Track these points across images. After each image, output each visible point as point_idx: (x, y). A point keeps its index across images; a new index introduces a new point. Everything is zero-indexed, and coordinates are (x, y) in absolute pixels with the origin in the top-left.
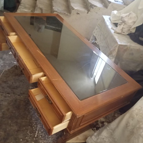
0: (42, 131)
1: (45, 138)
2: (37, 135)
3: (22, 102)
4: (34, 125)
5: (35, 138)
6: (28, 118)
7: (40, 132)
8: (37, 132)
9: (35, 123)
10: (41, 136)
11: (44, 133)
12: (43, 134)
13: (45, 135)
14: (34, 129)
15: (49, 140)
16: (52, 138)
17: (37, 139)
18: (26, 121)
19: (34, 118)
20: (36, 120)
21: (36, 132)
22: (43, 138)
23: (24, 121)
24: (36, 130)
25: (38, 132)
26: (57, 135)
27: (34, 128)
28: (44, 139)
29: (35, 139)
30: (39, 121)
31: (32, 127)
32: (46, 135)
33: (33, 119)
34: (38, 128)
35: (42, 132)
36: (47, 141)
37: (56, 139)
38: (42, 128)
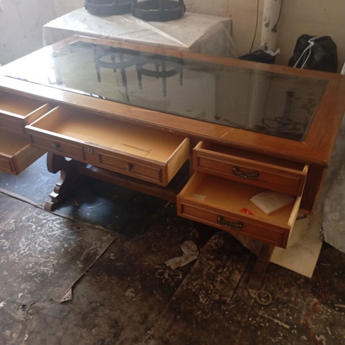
0: (276, 309)
2: (286, 323)
3: (175, 327)
4: (256, 321)
5: (292, 328)
6: (233, 328)
7: (278, 315)
8: (276, 321)
9: (249, 317)
10: (288, 315)
11: (284, 308)
12: (284, 310)
14: (265, 324)
15: (303, 304)
16: (297, 295)
17: (295, 326)
18: (239, 334)
19: (235, 315)
20: (243, 312)
21: (278, 323)
22: (294, 313)
23: (237, 341)
24: (269, 321)
25: (278, 319)
26: (293, 285)
27: (262, 325)
28: (297, 311)
29: (295, 331)
30: (246, 307)
31: (259, 328)
32: (288, 307)
33: (239, 319)
34: (266, 316)
36: (303, 309)
37: (303, 290)
38: (266, 307)
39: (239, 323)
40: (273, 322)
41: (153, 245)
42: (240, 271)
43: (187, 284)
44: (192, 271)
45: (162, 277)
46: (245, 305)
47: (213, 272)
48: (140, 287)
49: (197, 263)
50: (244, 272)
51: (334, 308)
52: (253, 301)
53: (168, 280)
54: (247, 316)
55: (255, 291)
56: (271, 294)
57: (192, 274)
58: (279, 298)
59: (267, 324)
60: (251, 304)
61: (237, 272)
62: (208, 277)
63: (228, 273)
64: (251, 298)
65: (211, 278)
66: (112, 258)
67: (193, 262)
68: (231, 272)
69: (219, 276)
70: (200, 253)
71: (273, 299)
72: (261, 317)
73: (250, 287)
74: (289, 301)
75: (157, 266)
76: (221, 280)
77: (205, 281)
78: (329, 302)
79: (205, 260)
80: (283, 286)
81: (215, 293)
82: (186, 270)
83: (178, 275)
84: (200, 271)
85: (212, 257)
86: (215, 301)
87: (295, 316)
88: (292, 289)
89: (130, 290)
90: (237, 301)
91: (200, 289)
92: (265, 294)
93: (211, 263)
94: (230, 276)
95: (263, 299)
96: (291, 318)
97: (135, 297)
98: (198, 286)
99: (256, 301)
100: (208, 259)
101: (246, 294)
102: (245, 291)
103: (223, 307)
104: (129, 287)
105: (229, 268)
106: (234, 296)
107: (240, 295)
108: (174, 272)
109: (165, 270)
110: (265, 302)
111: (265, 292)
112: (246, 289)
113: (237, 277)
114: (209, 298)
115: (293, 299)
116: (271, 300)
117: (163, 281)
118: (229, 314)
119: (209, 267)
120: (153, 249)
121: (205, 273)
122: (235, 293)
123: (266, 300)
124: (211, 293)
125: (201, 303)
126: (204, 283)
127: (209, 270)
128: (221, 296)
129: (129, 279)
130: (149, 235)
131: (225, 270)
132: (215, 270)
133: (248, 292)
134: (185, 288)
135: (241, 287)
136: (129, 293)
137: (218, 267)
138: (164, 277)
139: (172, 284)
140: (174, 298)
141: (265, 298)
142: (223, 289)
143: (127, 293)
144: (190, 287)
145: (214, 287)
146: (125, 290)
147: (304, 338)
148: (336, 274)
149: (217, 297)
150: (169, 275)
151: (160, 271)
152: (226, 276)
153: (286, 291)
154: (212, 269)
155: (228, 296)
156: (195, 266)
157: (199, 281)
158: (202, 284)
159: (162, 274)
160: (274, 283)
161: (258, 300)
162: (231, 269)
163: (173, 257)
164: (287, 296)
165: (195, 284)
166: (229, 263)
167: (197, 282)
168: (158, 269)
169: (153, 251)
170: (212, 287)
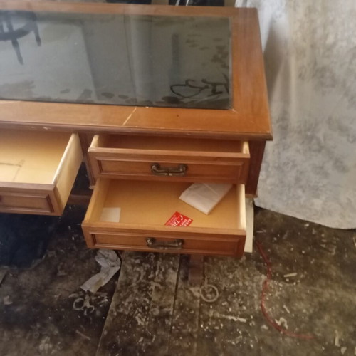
0: (226, 303)
1: (248, 295)
2: (241, 317)
4: (208, 326)
5: (249, 321)
6: (186, 345)
7: (230, 310)
8: (230, 318)
9: (200, 324)
10: (240, 305)
11: (233, 298)
12: (235, 301)
13: (237, 297)
14: (220, 326)
15: (252, 287)
16: (243, 278)
17: (252, 317)
18: (195, 351)
19: (184, 327)
20: (192, 320)
21: (233, 320)
22: (246, 301)
24: (224, 320)
25: (231, 314)
26: (236, 267)
27: (217, 328)
28: (248, 298)
29: (254, 323)
30: (193, 312)
31: (214, 333)
32: (238, 295)
33: (190, 330)
34: (218, 315)
35: (230, 304)
36: (254, 292)
37: (247, 269)
38: (215, 304)
39: (191, 335)
40: (228, 320)
41: (59, 267)
42: (174, 269)
43: (117, 307)
44: (118, 286)
45: (82, 308)
46: (191, 310)
47: (144, 281)
48: (56, 332)
49: (121, 274)
50: (179, 269)
51: (284, 280)
52: (199, 301)
53: (91, 309)
54: (197, 323)
55: (197, 288)
56: (216, 285)
57: (120, 292)
58: (225, 288)
59: (222, 325)
60: (198, 306)
61: (171, 271)
62: (139, 289)
63: (161, 276)
64: (195, 298)
65: (143, 289)
66: (8, 303)
67: (117, 275)
68: (164, 274)
69: (152, 283)
70: (121, 260)
71: (219, 292)
72: (213, 318)
73: (191, 285)
74: (237, 288)
75: (72, 295)
76: (156, 287)
77: (137, 295)
78: (277, 275)
79: (129, 268)
80: (226, 271)
81: (154, 307)
82: (110, 289)
83: (103, 298)
84: (128, 284)
85: (138, 261)
86: (156, 317)
87: (248, 304)
88: (236, 272)
89: (43, 341)
90: (182, 308)
91: (135, 309)
92: (209, 288)
93: (138, 269)
94: (165, 278)
95: (209, 296)
96: (244, 308)
97: (54, 347)
98: (131, 305)
99: (202, 301)
100: (133, 265)
101: (189, 295)
102: (187, 292)
103: (167, 322)
104: (41, 337)
105: (161, 269)
106: (177, 303)
107: (183, 299)
108: (96, 296)
109: (83, 297)
110: (212, 298)
111: (210, 285)
112: (187, 289)
113: (173, 277)
114: (148, 315)
115: (241, 284)
116: (218, 294)
117: (85, 313)
118: (177, 328)
119: (137, 275)
120: (61, 273)
121: (134, 284)
122: (175, 299)
123: (213, 295)
124: (149, 310)
125: (141, 326)
126: (137, 299)
127: (138, 279)
128: (161, 308)
129: (38, 326)
130: (50, 256)
131: (157, 273)
132: (146, 277)
133: (191, 292)
134: (115, 314)
135: (181, 289)
136: (44, 345)
137: (148, 272)
138: (85, 308)
139: (98, 313)
140: (105, 333)
141: (211, 293)
142: (161, 299)
143: (41, 347)
144: (122, 310)
145: (150, 299)
146: (38, 344)
147: (265, 327)
148: (275, 239)
149: (157, 312)
150: (91, 303)
151: (77, 301)
152: (160, 280)
153: (231, 277)
154: (142, 276)
155: (169, 306)
156: (120, 279)
157: (130, 299)
158: (135, 302)
159: (81, 304)
160: (216, 272)
161: (203, 298)
162: (163, 270)
163: (89, 277)
164: (234, 283)
165: (126, 304)
166: (159, 263)
167: (128, 300)
168: (74, 299)
169: (62, 277)
170: (148, 301)
